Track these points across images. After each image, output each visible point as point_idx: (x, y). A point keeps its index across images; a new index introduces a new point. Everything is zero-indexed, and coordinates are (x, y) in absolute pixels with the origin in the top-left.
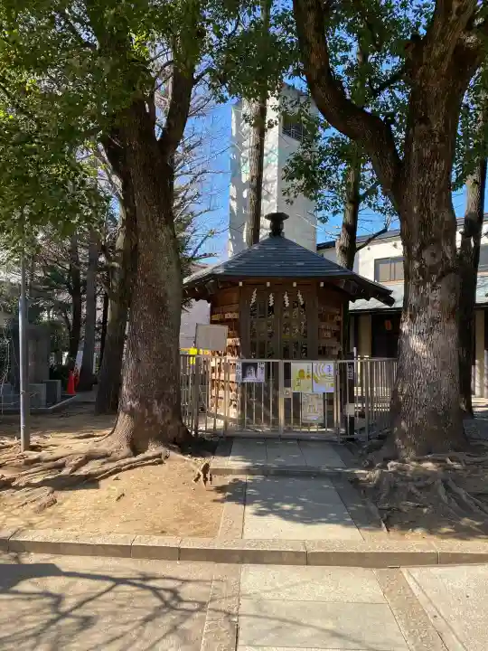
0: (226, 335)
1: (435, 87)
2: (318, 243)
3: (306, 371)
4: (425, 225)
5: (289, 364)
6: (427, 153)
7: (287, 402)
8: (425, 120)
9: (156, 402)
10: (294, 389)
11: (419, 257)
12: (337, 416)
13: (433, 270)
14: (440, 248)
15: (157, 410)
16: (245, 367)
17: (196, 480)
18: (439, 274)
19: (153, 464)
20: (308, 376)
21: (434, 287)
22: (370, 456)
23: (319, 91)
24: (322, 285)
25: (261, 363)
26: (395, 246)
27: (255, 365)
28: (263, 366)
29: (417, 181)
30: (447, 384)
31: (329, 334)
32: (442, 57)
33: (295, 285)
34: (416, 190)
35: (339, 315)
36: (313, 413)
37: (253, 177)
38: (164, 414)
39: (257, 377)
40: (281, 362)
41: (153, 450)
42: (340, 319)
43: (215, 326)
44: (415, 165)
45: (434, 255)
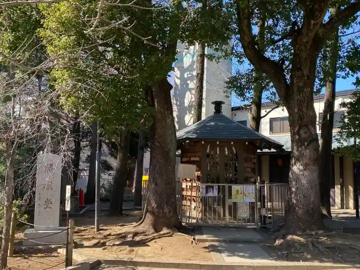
0: (195, 170)
1: (304, 55)
2: (232, 106)
3: (240, 190)
4: (301, 118)
5: (231, 186)
6: (301, 84)
7: (230, 207)
8: (299, 69)
9: (165, 206)
10: (234, 200)
11: (298, 133)
12: (257, 217)
13: (305, 140)
14: (309, 129)
15: (166, 210)
16: (207, 188)
17: (192, 243)
18: (309, 142)
19: (169, 236)
20: (241, 193)
21: (306, 148)
22: (276, 234)
23: (248, 51)
24: (247, 143)
25: (216, 186)
26: (283, 110)
27: (212, 187)
28: (217, 187)
29: (296, 97)
30: (313, 197)
31: (249, 170)
32: (307, 42)
33: (232, 143)
34: (296, 101)
35: (255, 159)
36: (244, 213)
37: (198, 74)
38: (169, 212)
39: (214, 193)
40: (227, 185)
41: (165, 231)
42: (255, 161)
43: (183, 165)
44: (295, 89)
45: (306, 133)
